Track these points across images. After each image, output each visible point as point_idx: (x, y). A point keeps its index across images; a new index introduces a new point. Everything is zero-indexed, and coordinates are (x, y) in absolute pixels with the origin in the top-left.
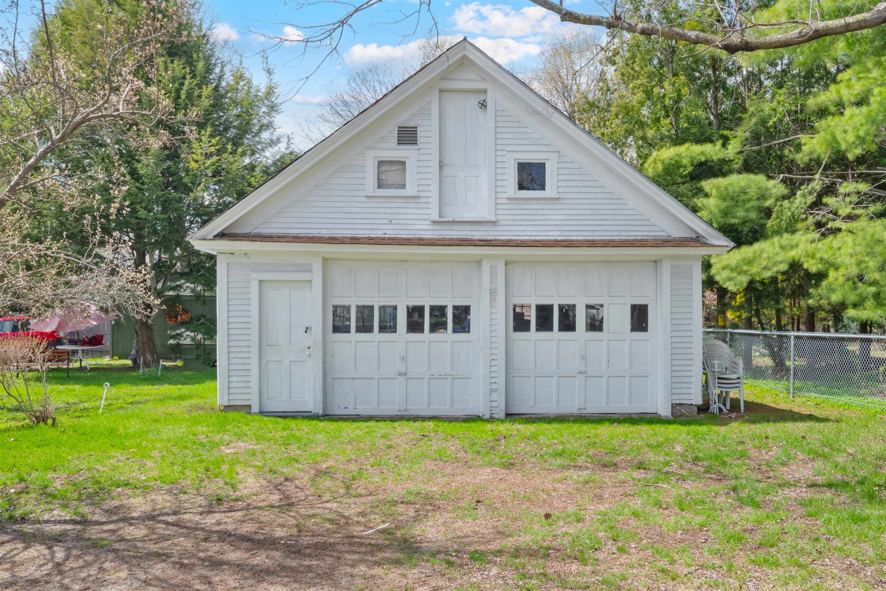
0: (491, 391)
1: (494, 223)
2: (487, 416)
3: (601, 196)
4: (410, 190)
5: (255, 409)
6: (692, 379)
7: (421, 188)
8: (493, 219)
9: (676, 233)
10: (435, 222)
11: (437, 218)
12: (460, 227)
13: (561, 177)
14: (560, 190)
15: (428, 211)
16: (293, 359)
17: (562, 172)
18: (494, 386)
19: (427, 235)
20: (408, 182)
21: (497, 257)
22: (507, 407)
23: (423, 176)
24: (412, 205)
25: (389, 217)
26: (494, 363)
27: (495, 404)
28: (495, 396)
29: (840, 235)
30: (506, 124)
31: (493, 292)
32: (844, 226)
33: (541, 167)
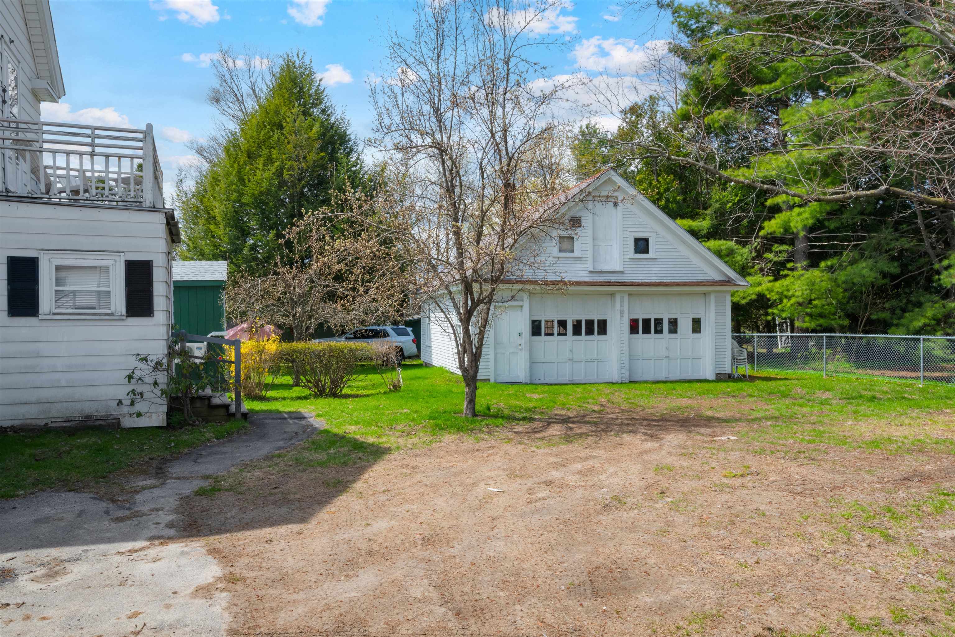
0: (622, 368)
1: (622, 272)
2: (620, 382)
3: (679, 257)
4: (576, 254)
5: (492, 380)
6: (726, 360)
7: (583, 252)
8: (622, 270)
9: (718, 277)
10: (591, 272)
11: (591, 270)
12: (604, 275)
13: (658, 246)
14: (658, 254)
15: (586, 266)
16: (511, 351)
17: (658, 243)
18: (623, 365)
19: (587, 279)
20: (575, 248)
21: (624, 292)
22: (630, 376)
23: (584, 245)
24: (578, 262)
25: (565, 269)
26: (623, 352)
27: (623, 375)
28: (623, 371)
29: (788, 278)
30: (628, 216)
31: (622, 312)
32: (790, 273)
33: (646, 241)
